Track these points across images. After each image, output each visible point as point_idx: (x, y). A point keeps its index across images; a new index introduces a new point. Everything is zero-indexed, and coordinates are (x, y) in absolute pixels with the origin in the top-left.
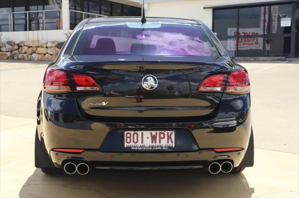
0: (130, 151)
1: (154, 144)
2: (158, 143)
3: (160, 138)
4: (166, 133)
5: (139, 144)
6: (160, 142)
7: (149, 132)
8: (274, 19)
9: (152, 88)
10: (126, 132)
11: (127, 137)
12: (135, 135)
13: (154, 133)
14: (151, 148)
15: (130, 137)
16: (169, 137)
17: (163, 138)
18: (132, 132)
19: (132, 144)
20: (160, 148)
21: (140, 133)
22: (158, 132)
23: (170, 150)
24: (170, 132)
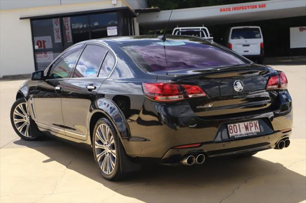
0: (234, 139)
1: (248, 132)
2: (250, 131)
3: (251, 127)
4: (253, 122)
5: (239, 133)
6: (251, 130)
7: (243, 123)
8: (67, 27)
9: (240, 90)
10: (229, 126)
11: (230, 129)
12: (235, 127)
13: (246, 123)
14: (247, 135)
15: (232, 129)
16: (256, 126)
17: (252, 127)
18: (232, 125)
19: (234, 134)
20: (252, 134)
21: (237, 125)
22: (248, 122)
23: (258, 135)
24: (255, 122)
